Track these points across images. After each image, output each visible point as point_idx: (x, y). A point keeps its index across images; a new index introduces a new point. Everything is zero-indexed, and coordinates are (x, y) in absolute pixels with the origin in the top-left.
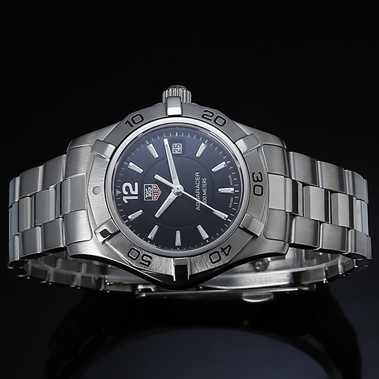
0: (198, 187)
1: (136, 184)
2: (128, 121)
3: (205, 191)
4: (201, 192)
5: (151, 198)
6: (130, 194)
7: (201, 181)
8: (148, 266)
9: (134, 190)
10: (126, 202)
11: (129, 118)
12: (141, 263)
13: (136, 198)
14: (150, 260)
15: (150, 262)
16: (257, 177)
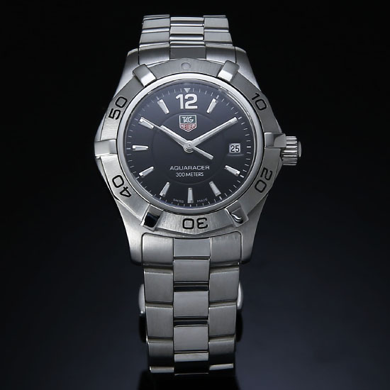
0: (195, 168)
1: (196, 107)
2: (258, 95)
3: (190, 174)
4: (189, 171)
5: (182, 122)
6: (185, 101)
7: (201, 171)
8: (110, 117)
9: (189, 105)
10: (177, 98)
11: (262, 96)
12: (112, 109)
13: (182, 107)
14: (115, 118)
15: (113, 118)
16: (202, 223)
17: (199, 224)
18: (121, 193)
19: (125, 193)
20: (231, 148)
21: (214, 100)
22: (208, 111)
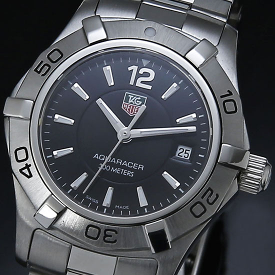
0: (125, 163)
1: (149, 87)
2: (231, 94)
3: (117, 171)
4: (118, 166)
5: (127, 101)
6: (138, 76)
7: (132, 170)
8: (36, 70)
9: (142, 82)
10: (130, 69)
12: (42, 62)
13: (132, 83)
14: (41, 74)
15: (39, 73)
16: (111, 236)
17: (106, 236)
18: (21, 171)
19: (26, 171)
20: (179, 151)
21: (175, 85)
22: (163, 97)
